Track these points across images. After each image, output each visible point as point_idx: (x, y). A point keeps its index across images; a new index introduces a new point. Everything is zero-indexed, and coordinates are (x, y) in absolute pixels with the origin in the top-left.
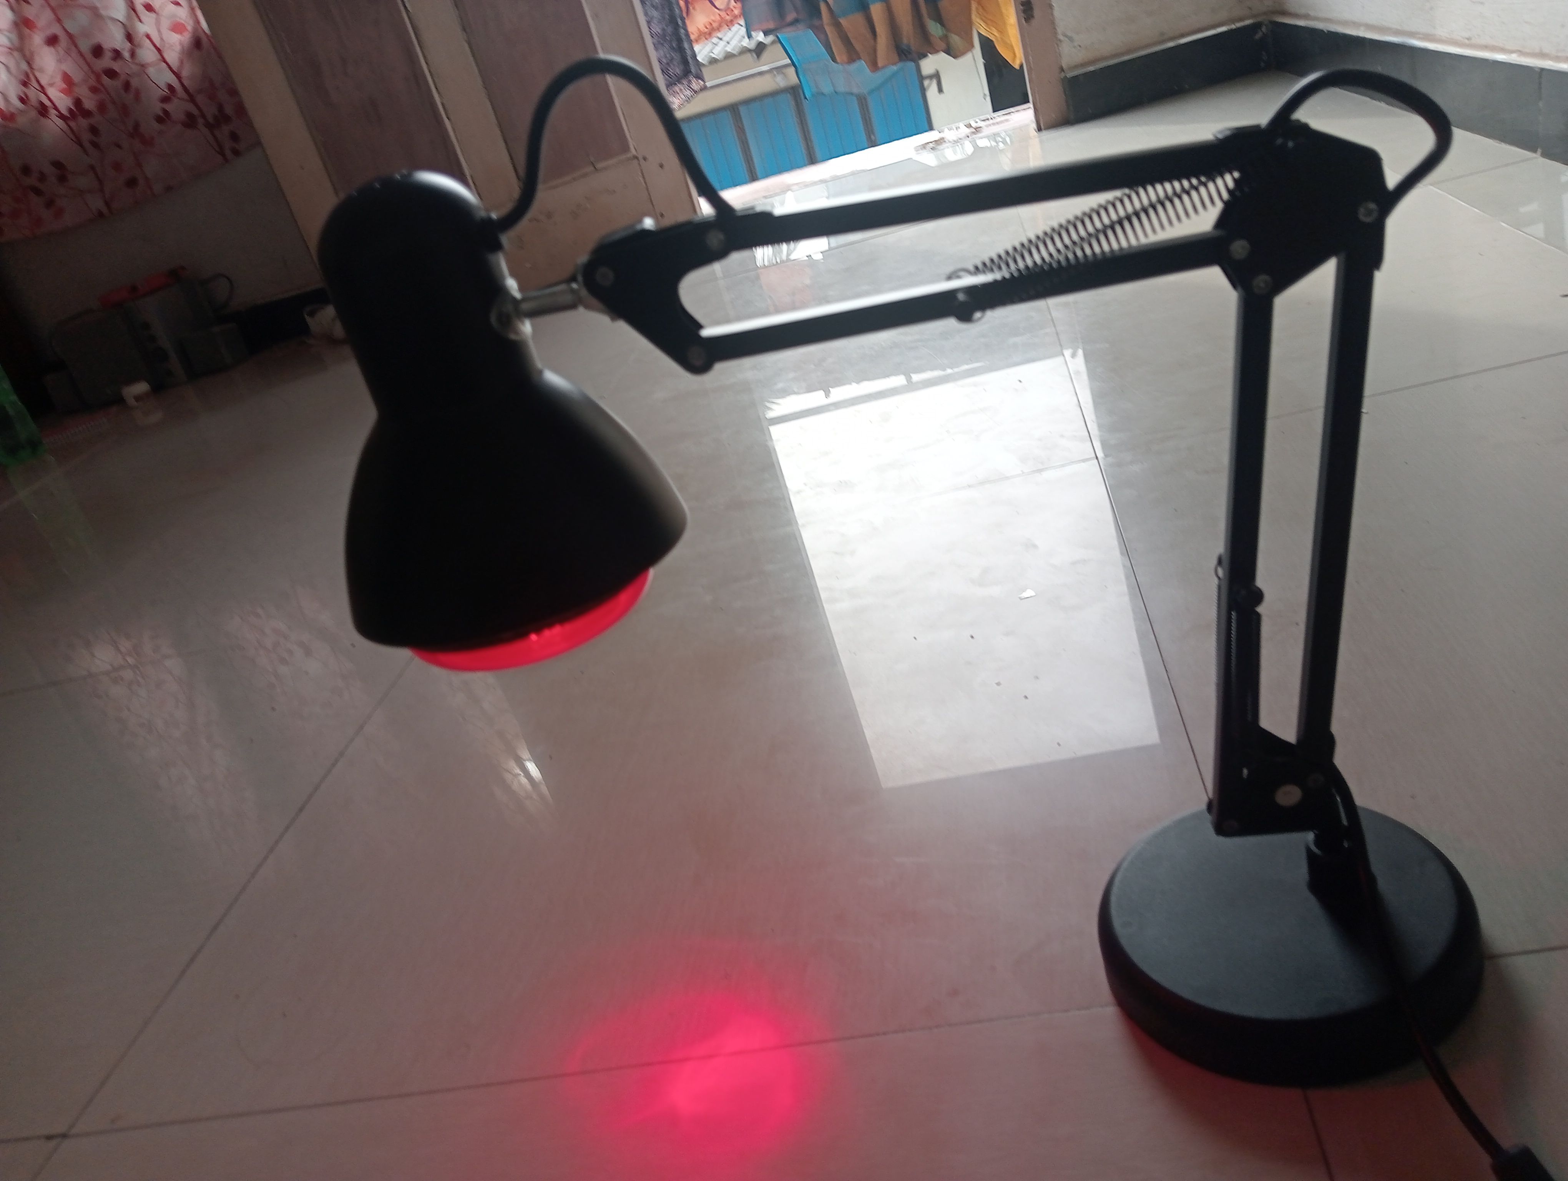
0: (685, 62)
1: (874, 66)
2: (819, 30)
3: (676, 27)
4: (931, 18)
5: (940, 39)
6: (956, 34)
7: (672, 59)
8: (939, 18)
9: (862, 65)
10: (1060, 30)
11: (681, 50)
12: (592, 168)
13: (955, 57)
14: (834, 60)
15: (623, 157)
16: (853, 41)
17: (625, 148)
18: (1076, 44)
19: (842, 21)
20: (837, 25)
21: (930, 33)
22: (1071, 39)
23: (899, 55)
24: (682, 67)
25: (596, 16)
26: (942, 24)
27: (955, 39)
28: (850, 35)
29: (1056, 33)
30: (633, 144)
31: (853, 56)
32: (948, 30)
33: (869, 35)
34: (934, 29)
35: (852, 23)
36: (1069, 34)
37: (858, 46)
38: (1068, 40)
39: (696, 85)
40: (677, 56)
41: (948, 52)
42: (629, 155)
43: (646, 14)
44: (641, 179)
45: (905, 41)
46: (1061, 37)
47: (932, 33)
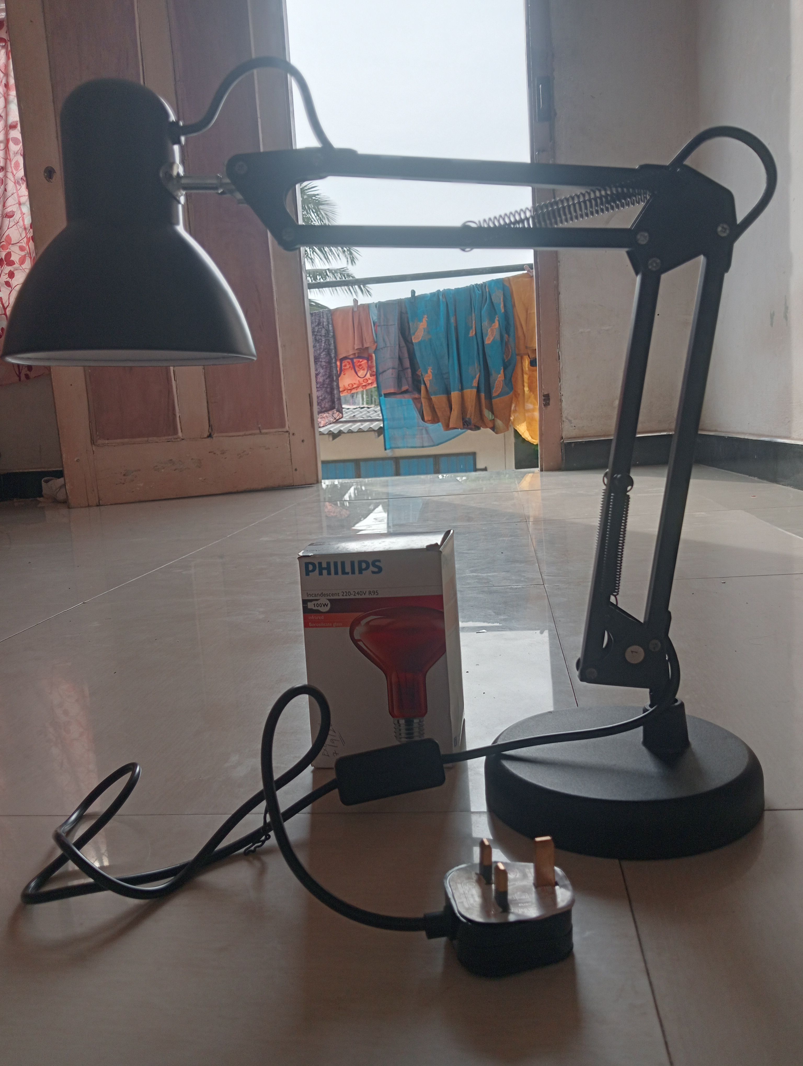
0: (333, 402)
1: (447, 427)
2: (417, 401)
3: (332, 381)
4: (486, 408)
5: (490, 420)
6: (500, 420)
7: (325, 398)
8: (492, 410)
9: (439, 426)
10: (564, 415)
11: (331, 393)
12: (258, 431)
13: (497, 433)
14: (423, 419)
15: (280, 430)
16: (437, 410)
17: (283, 425)
18: (573, 425)
19: (433, 397)
20: (430, 400)
21: (485, 415)
22: (570, 421)
23: (464, 425)
24: (330, 404)
25: (284, 346)
26: (493, 413)
27: (499, 423)
28: (435, 406)
29: (562, 417)
30: (288, 424)
31: (435, 420)
32: (496, 416)
33: (448, 409)
34: (488, 415)
35: (439, 399)
36: (570, 418)
37: (439, 414)
38: (568, 422)
39: (337, 415)
40: (328, 397)
41: (493, 429)
42: (285, 430)
43: (316, 370)
44: (288, 445)
45: (468, 416)
46: (564, 419)
47: (486, 415)
